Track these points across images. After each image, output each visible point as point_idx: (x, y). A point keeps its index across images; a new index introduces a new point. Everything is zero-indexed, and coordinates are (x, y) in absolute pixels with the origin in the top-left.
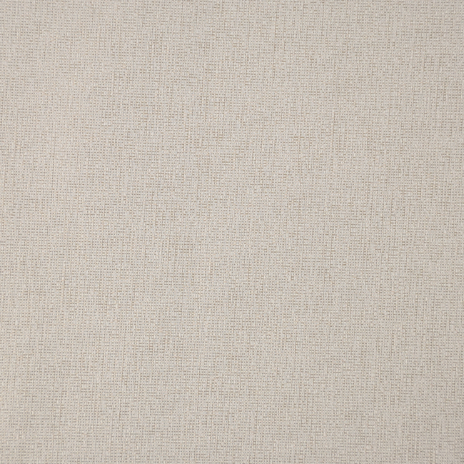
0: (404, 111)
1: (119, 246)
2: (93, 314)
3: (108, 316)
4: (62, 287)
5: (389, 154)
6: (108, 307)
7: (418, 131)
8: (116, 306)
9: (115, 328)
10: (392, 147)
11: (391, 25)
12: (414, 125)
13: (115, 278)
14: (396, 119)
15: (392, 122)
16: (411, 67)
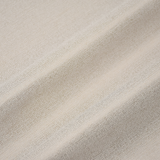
0: (132, 145)
1: (32, 120)
2: (4, 130)
3: (7, 135)
4: (8, 114)
5: (115, 151)
6: (10, 133)
7: (130, 155)
8: (12, 135)
9: (4, 141)
10: (118, 150)
11: (156, 118)
12: (131, 152)
13: (20, 127)
14: (128, 144)
15: (126, 143)
16: (148, 135)
